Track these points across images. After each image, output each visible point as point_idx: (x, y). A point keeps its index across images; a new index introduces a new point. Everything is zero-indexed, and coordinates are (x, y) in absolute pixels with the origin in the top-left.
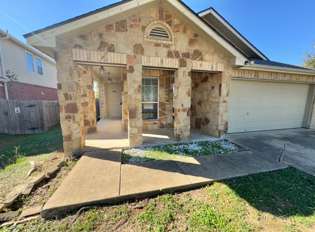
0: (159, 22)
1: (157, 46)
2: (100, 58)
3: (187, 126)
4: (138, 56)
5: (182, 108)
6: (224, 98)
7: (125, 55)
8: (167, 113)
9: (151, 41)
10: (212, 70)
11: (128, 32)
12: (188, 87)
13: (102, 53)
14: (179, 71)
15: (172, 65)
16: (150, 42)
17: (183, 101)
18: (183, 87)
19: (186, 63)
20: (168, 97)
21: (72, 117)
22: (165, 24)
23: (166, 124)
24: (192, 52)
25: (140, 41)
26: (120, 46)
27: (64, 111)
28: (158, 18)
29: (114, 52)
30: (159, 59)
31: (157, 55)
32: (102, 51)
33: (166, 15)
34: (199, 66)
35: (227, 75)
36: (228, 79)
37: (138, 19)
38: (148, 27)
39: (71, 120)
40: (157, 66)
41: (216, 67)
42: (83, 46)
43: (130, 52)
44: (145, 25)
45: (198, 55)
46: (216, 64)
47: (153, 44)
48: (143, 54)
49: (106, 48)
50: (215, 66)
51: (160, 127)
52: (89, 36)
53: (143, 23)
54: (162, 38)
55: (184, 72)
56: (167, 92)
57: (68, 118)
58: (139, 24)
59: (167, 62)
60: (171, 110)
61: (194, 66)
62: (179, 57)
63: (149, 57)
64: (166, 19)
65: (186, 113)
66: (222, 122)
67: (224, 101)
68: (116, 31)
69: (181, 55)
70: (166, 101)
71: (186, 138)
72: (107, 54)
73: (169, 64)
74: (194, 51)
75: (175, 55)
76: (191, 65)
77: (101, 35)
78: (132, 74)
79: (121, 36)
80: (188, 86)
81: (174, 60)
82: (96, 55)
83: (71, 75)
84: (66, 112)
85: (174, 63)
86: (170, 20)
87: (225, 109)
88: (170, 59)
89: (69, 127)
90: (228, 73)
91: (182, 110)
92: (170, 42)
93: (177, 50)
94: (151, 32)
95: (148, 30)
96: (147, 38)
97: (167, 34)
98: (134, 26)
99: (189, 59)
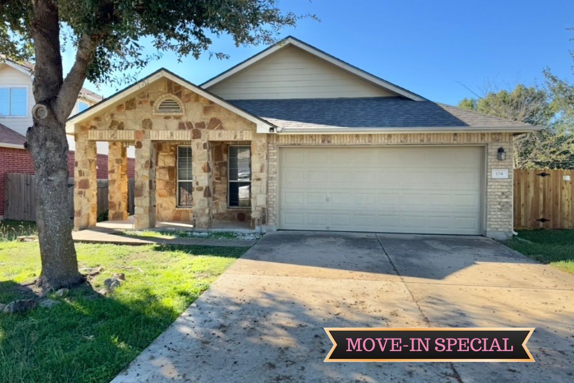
0: (167, 95)
1: (167, 119)
2: (110, 136)
3: (204, 210)
4: (147, 131)
5: (196, 186)
6: (257, 175)
7: (133, 132)
8: (218, 197)
9: (160, 114)
10: (236, 140)
11: (137, 109)
12: (204, 162)
13: (113, 131)
14: (192, 143)
15: (183, 137)
16: (158, 116)
17: (198, 178)
18: (198, 162)
19: (200, 133)
20: (218, 173)
21: (83, 193)
22: (173, 96)
23: (217, 214)
24: (208, 121)
25: (148, 116)
26: (129, 124)
27: (77, 187)
28: (167, 91)
29: (123, 129)
30: (169, 133)
31: (166, 128)
32: (113, 130)
33: (175, 87)
34: (217, 136)
35: (259, 144)
36: (261, 149)
37: (146, 95)
38: (156, 102)
39: (82, 196)
40: (166, 139)
41: (241, 135)
42: (97, 127)
43: (138, 128)
44: (153, 100)
45: (216, 124)
46: (241, 132)
47: (163, 118)
48: (151, 129)
49: (116, 127)
50: (239, 134)
52: (103, 117)
53: (151, 98)
54: (173, 110)
55: (198, 144)
56: (217, 166)
57: (80, 193)
58: (148, 100)
59: (178, 135)
60: (224, 193)
61: (210, 136)
62: (192, 127)
63: (158, 131)
64: (175, 91)
65: (202, 192)
66: (257, 208)
67: (257, 178)
68: (126, 109)
69: (194, 126)
70: (217, 179)
71: (204, 225)
72: (116, 133)
73: (180, 136)
74: (210, 119)
75: (188, 126)
76: (207, 136)
77: (112, 115)
78: (140, 149)
79: (130, 114)
80: (204, 160)
81: (186, 132)
82: (107, 133)
83: (85, 153)
84: (79, 188)
85: (186, 134)
86: (180, 91)
87: (259, 189)
88: (180, 131)
89: (80, 203)
90: (261, 141)
91: (197, 189)
92: (181, 114)
93: (189, 120)
94: (161, 105)
95: (157, 104)
96: (156, 112)
97: (178, 105)
98: (143, 102)
99: (204, 129)
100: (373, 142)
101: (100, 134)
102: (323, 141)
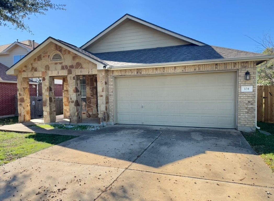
0: (55, 51)
1: (56, 64)
2: (31, 76)
3: (75, 113)
4: (47, 71)
5: (71, 100)
6: (101, 93)
7: (41, 72)
8: (92, 106)
9: (52, 62)
10: (89, 74)
11: (42, 60)
13: (32, 72)
14: (68, 77)
15: (64, 74)
16: (52, 63)
17: (71, 95)
18: (71, 87)
19: (72, 71)
20: (92, 92)
22: (58, 52)
23: (92, 115)
24: (75, 64)
25: (47, 63)
26: (39, 68)
28: (55, 49)
29: (37, 71)
30: (57, 71)
31: (56, 69)
33: (59, 47)
34: (80, 72)
35: (101, 76)
36: (102, 79)
37: (46, 52)
38: (51, 55)
39: (21, 106)
40: (56, 75)
41: (92, 71)
42: (26, 71)
43: (43, 70)
45: (79, 65)
46: (91, 70)
47: (54, 64)
48: (49, 70)
49: (34, 70)
50: (90, 71)
51: (88, 117)
52: (28, 65)
53: (48, 54)
54: (58, 59)
55: (70, 77)
56: (91, 89)
57: (20, 105)
59: (61, 73)
60: (95, 103)
61: (77, 73)
62: (68, 68)
63: (52, 71)
64: (59, 49)
65: (74, 104)
66: (101, 112)
67: (101, 95)
68: (38, 61)
69: (68, 67)
70: (91, 96)
71: (75, 122)
72: (34, 73)
73: (62, 73)
74: (76, 63)
75: (66, 68)
76: (75, 73)
77: (32, 64)
78: (44, 81)
79: (39, 63)
80: (74, 86)
81: (65, 71)
82: (30, 74)
84: (20, 102)
85: (65, 72)
86: (61, 49)
87: (102, 101)
88: (62, 71)
89: (20, 109)
91: (71, 102)
92: (62, 61)
93: (66, 65)
94: (53, 57)
95: (52, 57)
96: (51, 61)
97: (61, 57)
98: (45, 56)
99: (73, 69)
100: (166, 72)
101: (27, 74)
102: (137, 73)
